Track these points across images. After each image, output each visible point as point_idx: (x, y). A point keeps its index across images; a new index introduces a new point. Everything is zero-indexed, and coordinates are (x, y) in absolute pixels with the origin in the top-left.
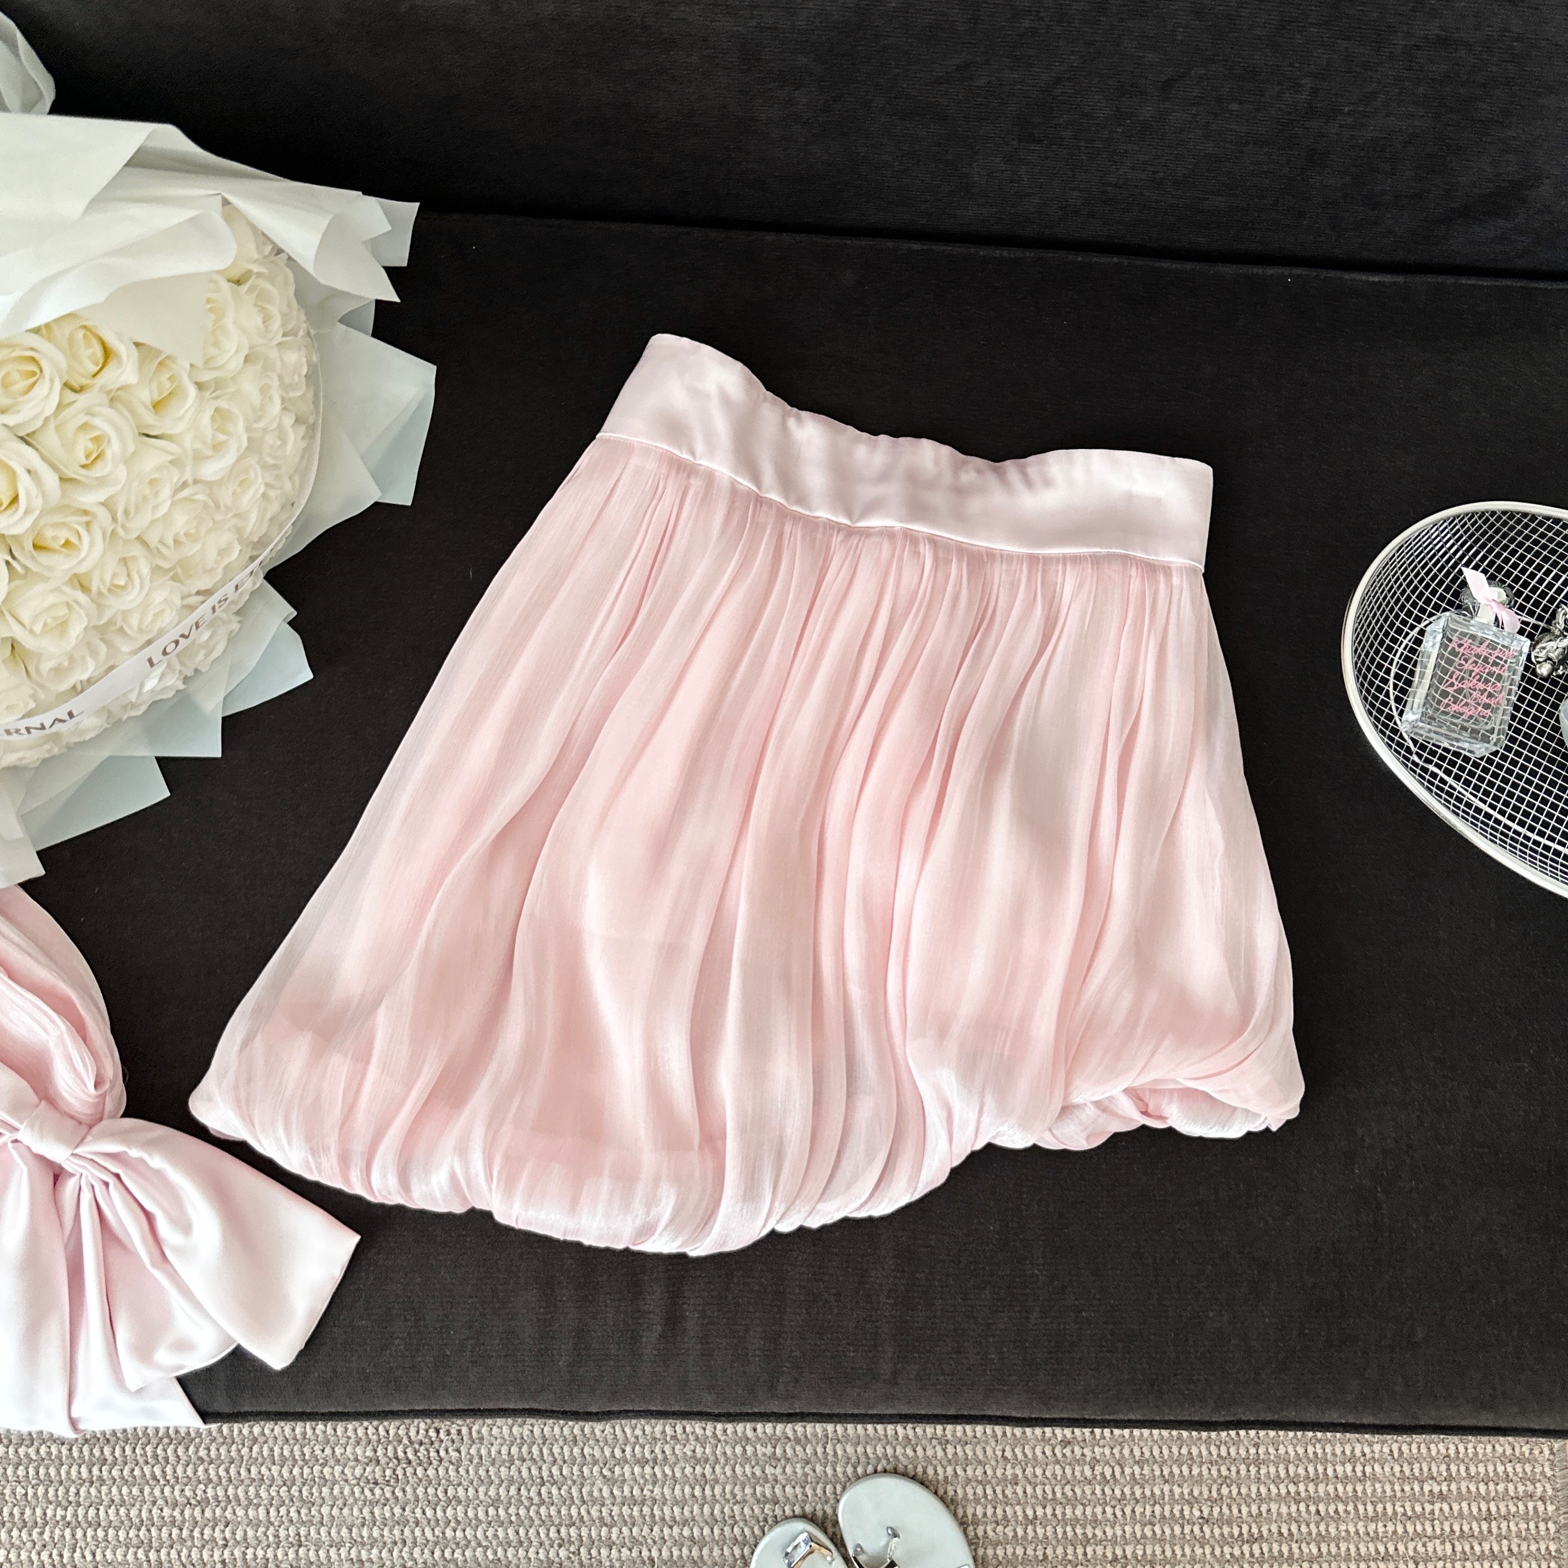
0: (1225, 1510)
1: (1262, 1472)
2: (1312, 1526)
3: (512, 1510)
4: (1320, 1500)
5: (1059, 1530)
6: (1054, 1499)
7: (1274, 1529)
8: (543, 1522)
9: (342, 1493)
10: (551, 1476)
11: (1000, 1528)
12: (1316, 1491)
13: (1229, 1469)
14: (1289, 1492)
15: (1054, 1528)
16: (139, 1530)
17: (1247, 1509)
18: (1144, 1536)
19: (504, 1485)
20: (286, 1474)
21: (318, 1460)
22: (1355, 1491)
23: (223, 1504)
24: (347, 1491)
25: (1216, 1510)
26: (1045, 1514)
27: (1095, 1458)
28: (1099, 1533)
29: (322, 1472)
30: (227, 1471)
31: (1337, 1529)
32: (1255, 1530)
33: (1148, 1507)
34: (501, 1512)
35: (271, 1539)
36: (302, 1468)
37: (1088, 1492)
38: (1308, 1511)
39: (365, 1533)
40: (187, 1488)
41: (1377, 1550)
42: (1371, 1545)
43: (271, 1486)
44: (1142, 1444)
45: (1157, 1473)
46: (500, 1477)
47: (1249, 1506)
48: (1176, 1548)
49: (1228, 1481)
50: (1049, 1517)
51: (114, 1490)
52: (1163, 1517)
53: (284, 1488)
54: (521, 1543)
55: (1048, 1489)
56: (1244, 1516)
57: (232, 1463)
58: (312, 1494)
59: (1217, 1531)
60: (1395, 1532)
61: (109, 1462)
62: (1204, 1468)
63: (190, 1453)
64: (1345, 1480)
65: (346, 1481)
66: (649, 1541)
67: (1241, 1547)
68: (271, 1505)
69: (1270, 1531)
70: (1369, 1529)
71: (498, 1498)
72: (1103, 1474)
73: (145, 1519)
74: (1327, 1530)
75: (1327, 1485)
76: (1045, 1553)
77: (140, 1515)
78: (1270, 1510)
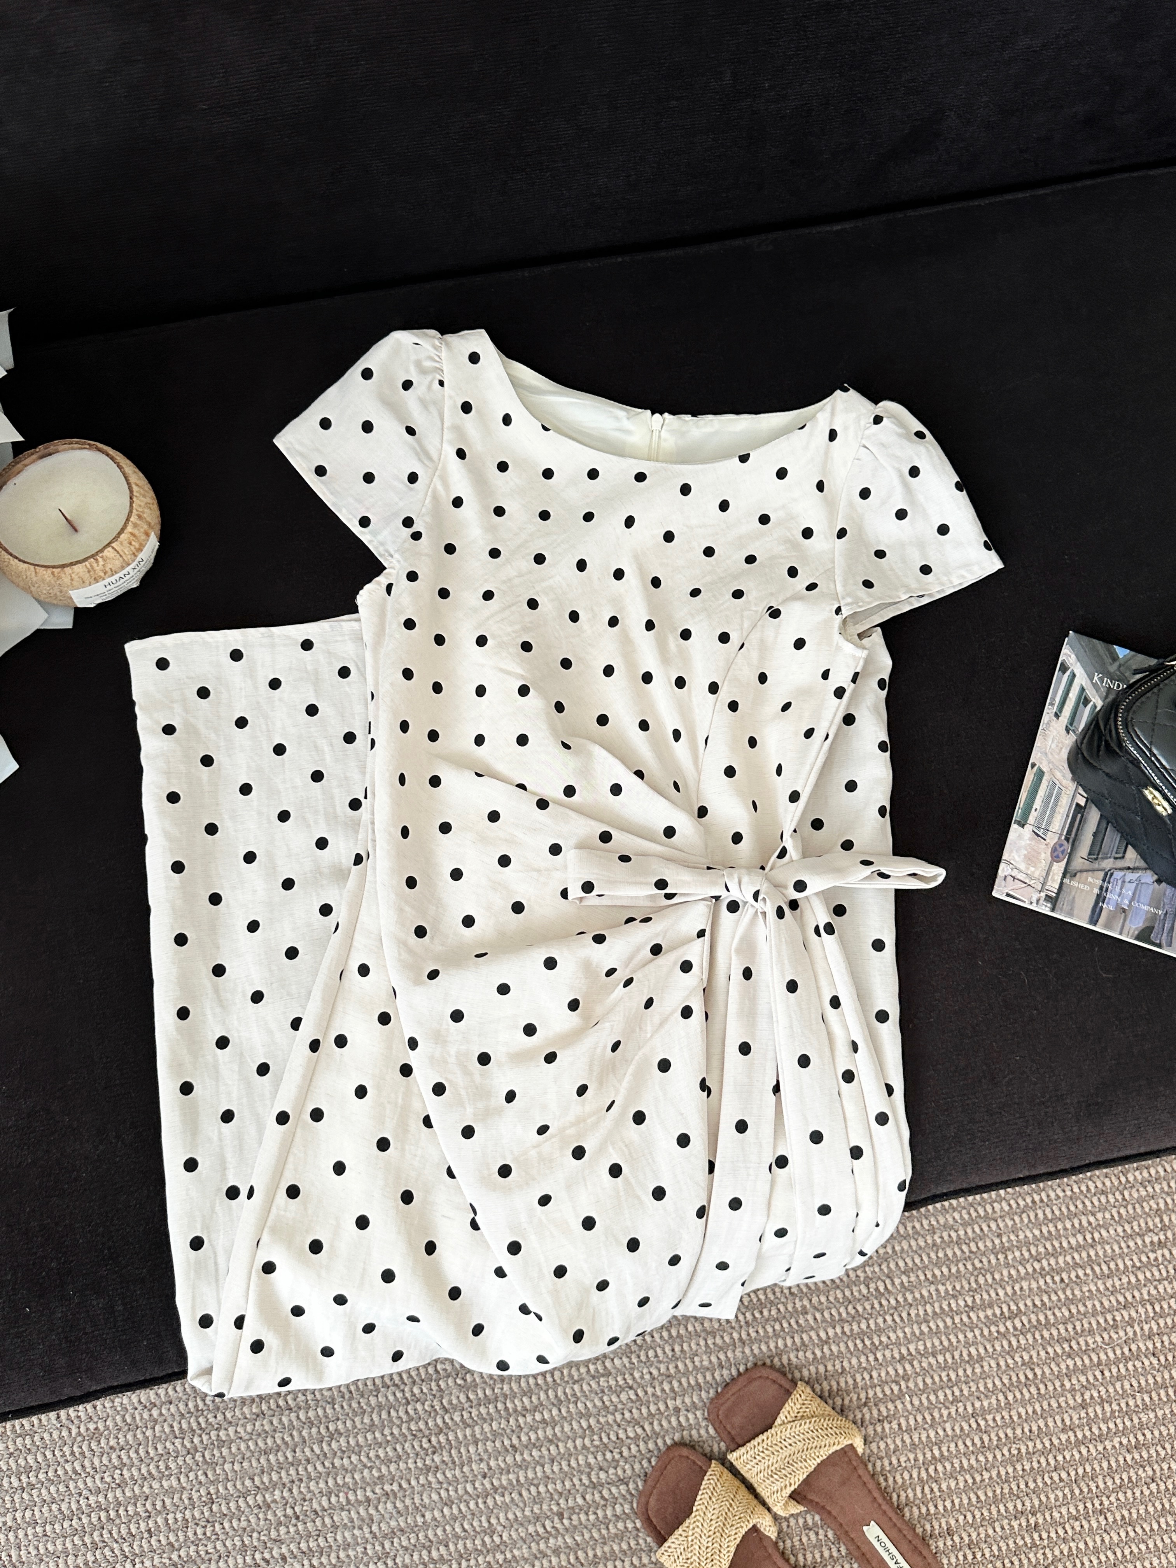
0: (985, 1296)
1: (1010, 1257)
2: (1060, 1293)
3: (387, 1431)
4: (1063, 1270)
5: (851, 1344)
6: (841, 1320)
7: (1029, 1303)
8: (415, 1435)
9: (239, 1449)
10: (413, 1395)
11: (801, 1354)
12: (1057, 1263)
13: (981, 1261)
14: (1035, 1270)
15: (846, 1343)
16: (71, 1520)
17: (1003, 1292)
18: (922, 1333)
19: (375, 1411)
20: (188, 1446)
21: (213, 1426)
22: (1089, 1256)
23: (139, 1482)
24: (243, 1447)
25: (978, 1297)
26: (836, 1333)
27: (868, 1277)
28: (884, 1339)
29: (218, 1436)
30: (137, 1452)
31: (1081, 1291)
32: (1014, 1307)
33: (920, 1307)
34: (378, 1435)
35: (186, 1502)
36: (200, 1436)
37: (868, 1307)
38: (1054, 1282)
39: (266, 1479)
40: (106, 1475)
41: (1117, 1301)
42: (1112, 1298)
43: (177, 1457)
44: (904, 1256)
45: (922, 1278)
46: (370, 1405)
47: (1004, 1289)
48: (951, 1337)
49: (983, 1272)
50: (840, 1335)
51: (44, 1491)
52: (935, 1313)
53: (190, 1456)
54: (399, 1457)
55: (834, 1312)
56: (1002, 1298)
57: (140, 1444)
58: (214, 1455)
59: (982, 1315)
60: (1129, 1282)
61: (34, 1468)
62: (961, 1265)
63: (102, 1445)
64: (1079, 1248)
65: (241, 1438)
66: (508, 1431)
67: (1004, 1324)
68: (181, 1472)
69: (1026, 1305)
70: (1108, 1285)
71: (373, 1424)
72: (877, 1289)
73: (74, 1510)
74: (1073, 1294)
75: (1065, 1256)
76: (842, 1366)
77: (69, 1507)
78: (1021, 1289)
